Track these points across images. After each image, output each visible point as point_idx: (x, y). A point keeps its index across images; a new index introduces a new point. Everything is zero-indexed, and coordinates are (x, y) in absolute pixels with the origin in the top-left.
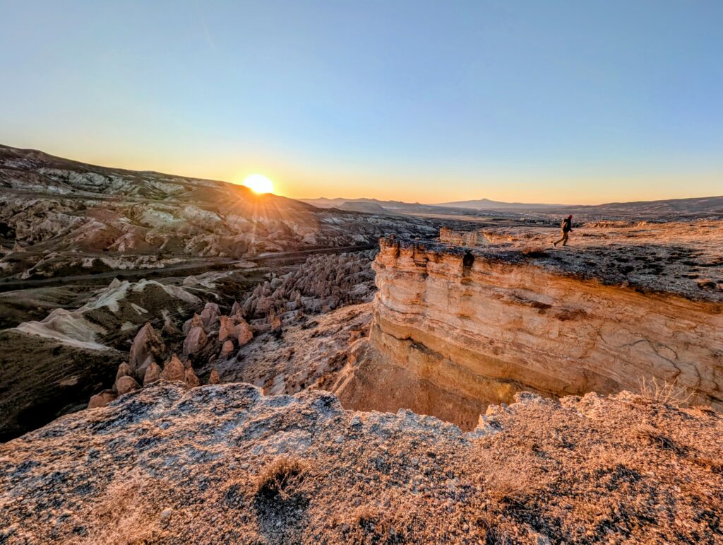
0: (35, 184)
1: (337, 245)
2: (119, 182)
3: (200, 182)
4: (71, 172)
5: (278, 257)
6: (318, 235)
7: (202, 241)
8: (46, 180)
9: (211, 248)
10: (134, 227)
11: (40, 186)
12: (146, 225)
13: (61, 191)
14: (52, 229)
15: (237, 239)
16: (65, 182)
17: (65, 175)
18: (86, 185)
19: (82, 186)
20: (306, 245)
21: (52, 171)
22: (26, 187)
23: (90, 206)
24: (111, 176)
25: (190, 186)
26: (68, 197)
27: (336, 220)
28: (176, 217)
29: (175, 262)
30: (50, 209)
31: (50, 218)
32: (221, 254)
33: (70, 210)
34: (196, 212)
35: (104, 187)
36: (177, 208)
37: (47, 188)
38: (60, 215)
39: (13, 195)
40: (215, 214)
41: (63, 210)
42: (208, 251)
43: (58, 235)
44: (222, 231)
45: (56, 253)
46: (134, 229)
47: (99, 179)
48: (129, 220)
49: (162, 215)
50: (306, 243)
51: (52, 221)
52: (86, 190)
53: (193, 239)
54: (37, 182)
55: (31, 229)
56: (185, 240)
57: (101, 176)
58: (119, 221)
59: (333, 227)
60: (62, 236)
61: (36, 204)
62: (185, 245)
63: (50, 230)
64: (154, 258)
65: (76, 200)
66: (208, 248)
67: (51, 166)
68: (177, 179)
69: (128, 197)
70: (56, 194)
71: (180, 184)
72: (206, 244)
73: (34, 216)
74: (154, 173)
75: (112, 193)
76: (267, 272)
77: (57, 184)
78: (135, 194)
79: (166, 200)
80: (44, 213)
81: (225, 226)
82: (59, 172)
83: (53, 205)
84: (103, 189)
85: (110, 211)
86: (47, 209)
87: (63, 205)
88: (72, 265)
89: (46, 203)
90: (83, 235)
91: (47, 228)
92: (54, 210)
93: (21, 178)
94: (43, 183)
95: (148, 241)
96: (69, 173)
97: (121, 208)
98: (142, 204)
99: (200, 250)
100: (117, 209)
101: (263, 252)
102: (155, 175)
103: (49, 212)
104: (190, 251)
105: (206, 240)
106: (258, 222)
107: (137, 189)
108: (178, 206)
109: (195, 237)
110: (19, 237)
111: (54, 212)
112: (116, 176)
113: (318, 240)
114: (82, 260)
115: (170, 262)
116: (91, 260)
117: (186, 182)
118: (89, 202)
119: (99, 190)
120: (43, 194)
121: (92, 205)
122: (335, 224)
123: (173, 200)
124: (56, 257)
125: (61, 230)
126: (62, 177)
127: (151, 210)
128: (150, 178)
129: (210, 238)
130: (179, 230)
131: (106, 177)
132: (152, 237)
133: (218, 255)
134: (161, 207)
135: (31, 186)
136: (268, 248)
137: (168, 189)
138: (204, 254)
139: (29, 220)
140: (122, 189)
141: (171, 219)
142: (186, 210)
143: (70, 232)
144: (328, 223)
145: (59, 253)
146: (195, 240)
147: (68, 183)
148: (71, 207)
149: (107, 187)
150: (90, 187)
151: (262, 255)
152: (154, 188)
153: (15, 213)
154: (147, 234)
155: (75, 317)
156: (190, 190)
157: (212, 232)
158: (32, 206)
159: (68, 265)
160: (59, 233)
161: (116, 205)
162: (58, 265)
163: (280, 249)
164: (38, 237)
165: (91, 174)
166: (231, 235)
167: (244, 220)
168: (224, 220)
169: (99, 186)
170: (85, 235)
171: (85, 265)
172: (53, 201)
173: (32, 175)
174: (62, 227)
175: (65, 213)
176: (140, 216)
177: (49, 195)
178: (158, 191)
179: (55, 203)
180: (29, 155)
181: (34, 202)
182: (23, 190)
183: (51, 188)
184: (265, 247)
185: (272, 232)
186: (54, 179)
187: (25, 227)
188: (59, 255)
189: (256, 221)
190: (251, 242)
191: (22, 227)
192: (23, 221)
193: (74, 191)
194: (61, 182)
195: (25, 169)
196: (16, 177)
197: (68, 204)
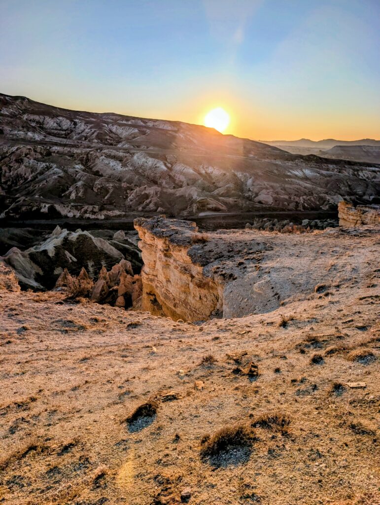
0: (19, 130)
1: (301, 208)
2: (81, 126)
3: (156, 123)
4: (46, 117)
5: (219, 217)
6: (277, 193)
7: (143, 193)
8: (27, 126)
9: (150, 202)
10: (85, 175)
12: (97, 174)
13: (38, 137)
14: (25, 174)
15: (179, 192)
16: (40, 127)
17: (41, 121)
18: (56, 129)
19: (53, 131)
20: (258, 205)
21: (32, 117)
22: (12, 133)
23: (54, 152)
24: (77, 120)
25: (144, 129)
26: (41, 143)
27: (308, 172)
28: (124, 165)
29: (114, 214)
30: (26, 155)
31: (25, 164)
32: (160, 209)
33: (40, 156)
34: (144, 160)
35: (69, 132)
36: (127, 155)
37: (27, 134)
38: (32, 161)
39: (3, 142)
40: (162, 163)
41: (35, 156)
42: (148, 205)
44: (166, 183)
45: (24, 198)
46: (85, 177)
47: (66, 124)
48: (83, 167)
49: (113, 163)
50: (260, 202)
51: (26, 166)
52: (55, 135)
53: (135, 191)
54: (21, 128)
55: (11, 173)
56: (128, 191)
57: (68, 121)
58: (74, 168)
59: (301, 182)
60: (31, 181)
61: (17, 150)
62: (127, 197)
64: (97, 208)
65: (45, 146)
66: (148, 201)
67: (33, 113)
68: (133, 121)
69: (86, 143)
70: (32, 140)
71: (134, 126)
72: (147, 196)
73: (14, 162)
74: (113, 114)
75: (75, 137)
77: (34, 130)
78: (92, 140)
79: (119, 146)
80: (21, 159)
81: (170, 176)
82: (37, 118)
83: (28, 151)
84: (68, 134)
85: (69, 158)
86: (24, 155)
87: (35, 151)
88: (33, 209)
89: (24, 148)
90: (45, 181)
91: (22, 173)
92: (28, 156)
93: (10, 124)
94: (25, 130)
95: (95, 190)
96: (44, 119)
97: (78, 155)
98: (97, 150)
99: (141, 203)
100: (75, 156)
101: (203, 211)
102: (114, 117)
103: (25, 158)
104: (131, 203)
105: (147, 192)
106: (206, 172)
107: (95, 134)
108: (128, 152)
109: (138, 189)
111: (28, 158)
112: (80, 119)
113: (276, 200)
114: (41, 205)
115: (110, 213)
116: (47, 206)
117: (142, 124)
118: (55, 148)
119: (65, 135)
120: (23, 140)
121: (56, 151)
122: (306, 178)
123: (126, 146)
124: (24, 200)
125: (31, 175)
126: (38, 122)
127: (103, 157)
128: (109, 120)
129: (151, 190)
130: (125, 180)
131: (71, 121)
132: (99, 187)
133: (156, 210)
134: (113, 154)
135: (16, 132)
136: (210, 206)
137: (123, 132)
138: (143, 208)
139: (11, 165)
140: (84, 134)
141: (118, 167)
142: (135, 157)
143: (37, 178)
144: (296, 177)
145: (26, 198)
146: (136, 193)
147: (42, 128)
148: (41, 154)
149: (72, 131)
150: (59, 132)
151: (202, 214)
152: (111, 131)
153: (2, 159)
154: (96, 183)
155: (24, 256)
156: (144, 133)
157: (155, 183)
158: (14, 152)
159: (31, 209)
160: (30, 179)
161: (75, 151)
162: (24, 209)
163: (224, 208)
165: (61, 118)
166: (174, 188)
167: (191, 171)
168: (170, 169)
169: (65, 131)
170: (47, 181)
171: (43, 210)
172: (29, 147)
173: (18, 121)
174: (32, 172)
175: (35, 159)
176: (93, 163)
177: (27, 141)
178: (113, 136)
179: (30, 149)
180: (17, 102)
181: (16, 148)
182: (11, 136)
183: (30, 134)
184: (207, 204)
185: (220, 187)
186: (33, 124)
187: (8, 171)
188: (26, 199)
189: (203, 172)
190: (192, 198)
191: (5, 172)
192: (6, 166)
193: (45, 136)
194: (37, 128)
195: (13, 116)
196: (8, 124)
197: (38, 150)
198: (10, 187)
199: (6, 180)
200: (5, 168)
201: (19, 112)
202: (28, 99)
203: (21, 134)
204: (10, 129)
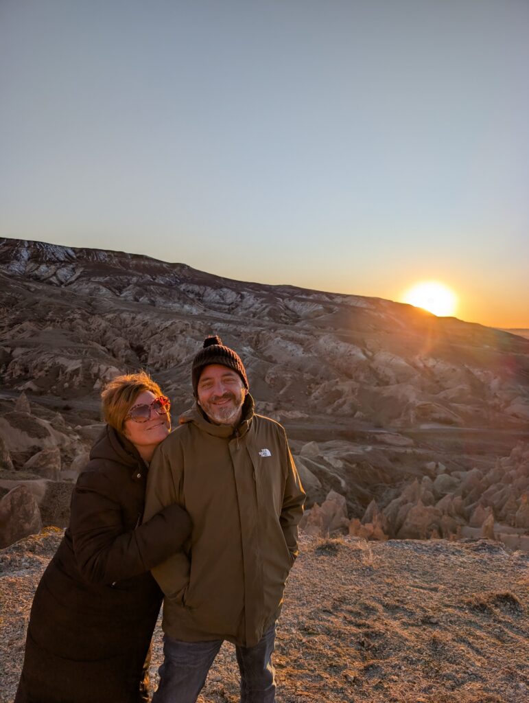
0: (175, 302)
2: (250, 300)
3: (346, 300)
4: (207, 287)
7: (333, 389)
8: (183, 297)
9: (344, 403)
10: (256, 361)
11: (178, 305)
12: (270, 359)
13: (195, 311)
14: (178, 355)
15: (387, 391)
16: (199, 300)
17: (201, 292)
18: (218, 303)
19: (213, 304)
21: (190, 288)
22: (166, 305)
23: (216, 330)
24: (244, 293)
25: (332, 306)
26: (199, 317)
28: (307, 350)
29: (294, 416)
30: (181, 332)
31: (179, 342)
32: (358, 414)
33: (198, 334)
34: (333, 344)
35: (234, 306)
36: (310, 337)
37: (183, 307)
38: (188, 339)
39: (155, 315)
40: (359, 349)
41: (192, 333)
42: (340, 406)
43: (181, 363)
44: (366, 378)
45: (176, 385)
46: (255, 363)
47: (231, 296)
48: (252, 350)
49: (291, 347)
50: (515, 416)
51: (180, 346)
52: (215, 309)
53: (323, 385)
54: (176, 300)
55: (161, 354)
56: (312, 385)
57: (234, 293)
58: (242, 350)
60: (185, 364)
61: (172, 324)
62: (310, 394)
63: (176, 356)
64: (271, 406)
65: (206, 322)
66: (341, 401)
67: (193, 282)
68: (316, 295)
69: (255, 320)
70: (189, 314)
71: (318, 302)
72: (339, 394)
73: (166, 339)
74: (290, 287)
75: (240, 313)
76: (429, 459)
77: (192, 302)
78: (263, 317)
79: (298, 325)
80: (175, 336)
81: (371, 368)
82: (196, 288)
83: (184, 327)
84: (233, 309)
85: (235, 338)
86: (179, 332)
87: (193, 328)
89: (179, 323)
91: (174, 354)
92: (184, 333)
93: (165, 295)
94: (181, 302)
95: (268, 381)
96: (206, 290)
97: (246, 334)
98: (270, 329)
99: (330, 403)
100: (242, 335)
101: (426, 421)
102: (291, 291)
103: (180, 335)
104: (316, 402)
105: (339, 388)
106: (425, 366)
107: (267, 310)
108: (311, 334)
109: (326, 383)
110: (150, 362)
111: (184, 335)
112: (249, 292)
115: (289, 415)
117: (327, 299)
118: (218, 325)
119: (229, 309)
120: (178, 314)
121: (218, 329)
123: (307, 326)
124: (176, 389)
125: (185, 358)
126: (198, 294)
127: (279, 338)
128: (285, 294)
129: (345, 386)
130: (307, 370)
131: (238, 293)
132: (273, 376)
133: (352, 415)
134: (290, 335)
135: (170, 304)
136: (436, 416)
137: (303, 309)
138: (334, 410)
139: (162, 343)
140: (252, 309)
141: (300, 352)
142: (321, 341)
145: (179, 385)
146: (324, 389)
147: (202, 301)
148: (200, 331)
149: (237, 306)
150: (221, 305)
151: (424, 427)
152: (287, 308)
153: (152, 335)
154: (269, 371)
156: (330, 311)
157: (350, 377)
158: (167, 328)
160: (183, 361)
161: (243, 329)
163: (459, 419)
164: (164, 364)
165: (225, 290)
166: (378, 384)
167: (402, 362)
168: (371, 359)
169: (229, 305)
172: (186, 322)
173: (174, 292)
174: (187, 353)
175: (192, 337)
176: (265, 345)
177: (183, 315)
178: (289, 312)
179: (187, 325)
180: (176, 270)
181: (170, 322)
182: (164, 309)
183: (187, 307)
184: (432, 412)
185: (448, 389)
186: (191, 296)
187: (157, 351)
188: (179, 387)
189: (421, 365)
190: (408, 401)
191: (154, 351)
192: (156, 344)
193: (205, 311)
194: (196, 300)
195: (170, 285)
196: (161, 295)
197: (197, 326)
198: (158, 370)
199: (155, 361)
200: (154, 347)
201: (176, 281)
202: (188, 267)
203: (176, 306)
204: (164, 301)
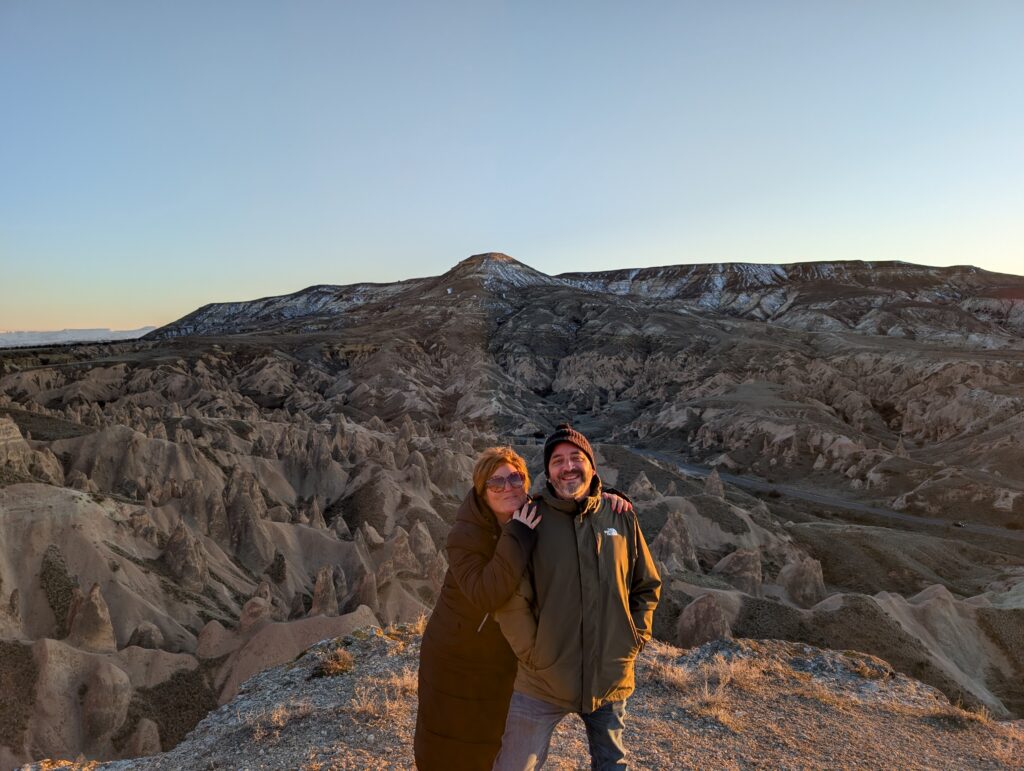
0: (951, 331)
4: (1016, 300)
8: (968, 322)
11: (957, 335)
13: (991, 343)
14: (958, 420)
16: (1000, 323)
17: (1004, 310)
21: (982, 304)
22: (934, 337)
26: (998, 354)
30: (964, 380)
31: (959, 397)
33: (998, 383)
37: (967, 338)
38: (977, 392)
39: (915, 353)
41: (985, 382)
43: (965, 433)
45: (952, 470)
51: (961, 403)
54: (954, 327)
55: (926, 416)
60: (971, 435)
61: (945, 368)
63: (955, 420)
65: (1013, 361)
67: (987, 294)
70: (980, 349)
73: (935, 393)
77: (985, 328)
80: (952, 388)
82: (994, 304)
83: (969, 372)
86: (959, 380)
87: (987, 371)
88: (975, 499)
90: (1009, 437)
91: (950, 417)
92: (969, 381)
93: (933, 320)
94: (963, 329)
96: (1012, 305)
103: (961, 386)
110: (905, 429)
111: (968, 386)
114: (996, 492)
116: (1013, 495)
120: (958, 351)
124: (953, 476)
125: (973, 423)
126: (998, 314)
135: (943, 335)
139: (927, 399)
143: (986, 428)
145: (959, 470)
147: (1005, 325)
148: (1001, 376)
153: (910, 386)
155: (962, 613)
158: (936, 374)
159: (969, 498)
160: (968, 429)
162: (951, 494)
164: (932, 433)
170: (1012, 438)
171: (999, 504)
172: (973, 363)
173: (950, 314)
174: (976, 415)
175: (985, 389)
177: (967, 351)
179: (974, 367)
181: (942, 365)
182: (930, 343)
183: (975, 338)
186: (984, 318)
187: (919, 411)
188: (959, 474)
191: (913, 412)
192: (918, 401)
193: (1011, 341)
194: (993, 325)
195: (942, 304)
196: (927, 320)
197: (996, 369)
198: (920, 444)
199: (915, 428)
200: (912, 405)
201: (955, 296)
202: (978, 269)
203: (955, 337)
204: (931, 330)
